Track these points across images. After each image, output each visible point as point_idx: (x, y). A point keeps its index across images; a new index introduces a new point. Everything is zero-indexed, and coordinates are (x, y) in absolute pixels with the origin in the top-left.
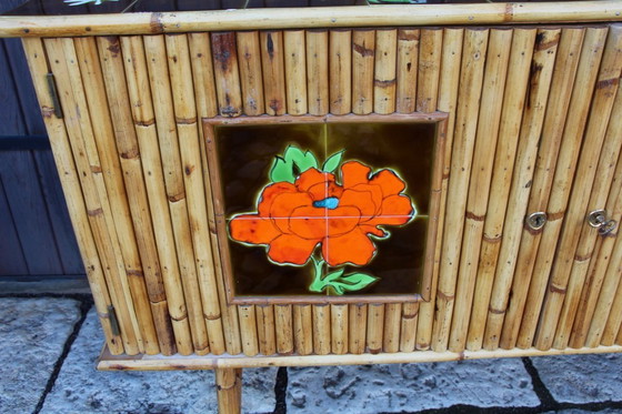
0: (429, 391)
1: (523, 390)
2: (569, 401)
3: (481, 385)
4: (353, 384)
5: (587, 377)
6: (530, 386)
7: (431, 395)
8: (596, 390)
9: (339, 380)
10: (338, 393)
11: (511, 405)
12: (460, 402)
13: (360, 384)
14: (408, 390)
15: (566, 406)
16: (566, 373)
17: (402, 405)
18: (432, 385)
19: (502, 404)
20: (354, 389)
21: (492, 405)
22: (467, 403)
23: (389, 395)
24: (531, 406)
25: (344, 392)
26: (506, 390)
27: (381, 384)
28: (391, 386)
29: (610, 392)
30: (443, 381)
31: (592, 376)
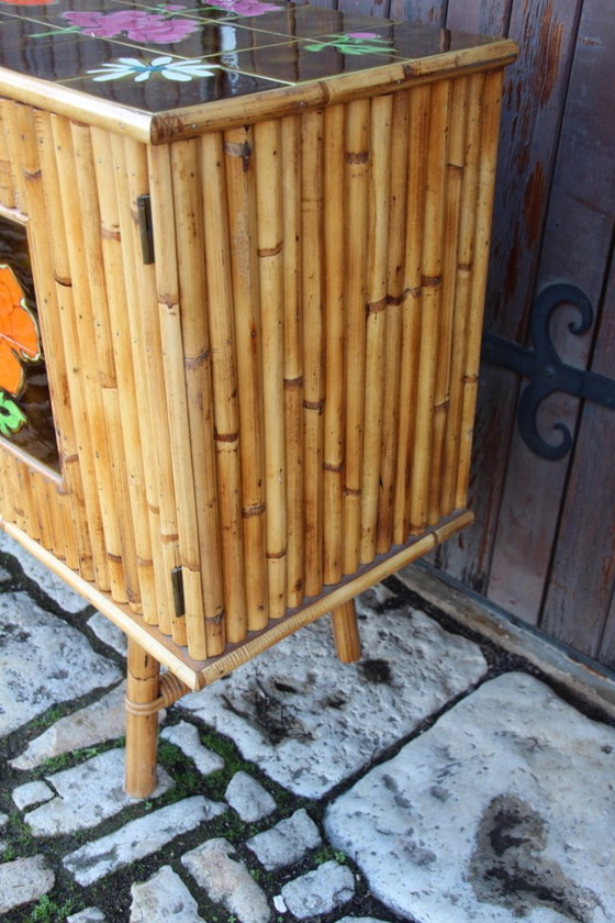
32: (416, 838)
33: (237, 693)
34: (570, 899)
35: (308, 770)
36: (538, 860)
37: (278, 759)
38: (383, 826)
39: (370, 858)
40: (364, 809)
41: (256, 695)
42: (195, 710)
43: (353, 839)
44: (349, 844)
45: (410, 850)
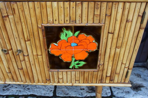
0: (27, 90)
1: (50, 92)
2: (59, 96)
3: (40, 90)
4: (10, 87)
5: (68, 90)
6: (53, 91)
7: (27, 91)
8: (68, 93)
9: (8, 86)
10: (5, 89)
11: (45, 95)
12: (33, 94)
13: (12, 87)
14: (22, 90)
15: (59, 97)
16: (63, 89)
17: (19, 93)
18: (29, 89)
19: (43, 95)
20: (10, 88)
21: (40, 95)
22: (34, 94)
23: (17, 91)
24: (50, 96)
25: (7, 89)
26: (46, 92)
27: (17, 88)
28: (19, 88)
29: (71, 94)
30: (32, 88)
31: (69, 90)
32: (125, 91)
33: (88, 90)
34: (141, 85)
35: (106, 92)
36: (134, 84)
37: (103, 94)
38: (121, 92)
39: (125, 96)
40: (117, 92)
41: (90, 89)
42: (86, 96)
43: (121, 96)
44: (121, 97)
45: (126, 92)
